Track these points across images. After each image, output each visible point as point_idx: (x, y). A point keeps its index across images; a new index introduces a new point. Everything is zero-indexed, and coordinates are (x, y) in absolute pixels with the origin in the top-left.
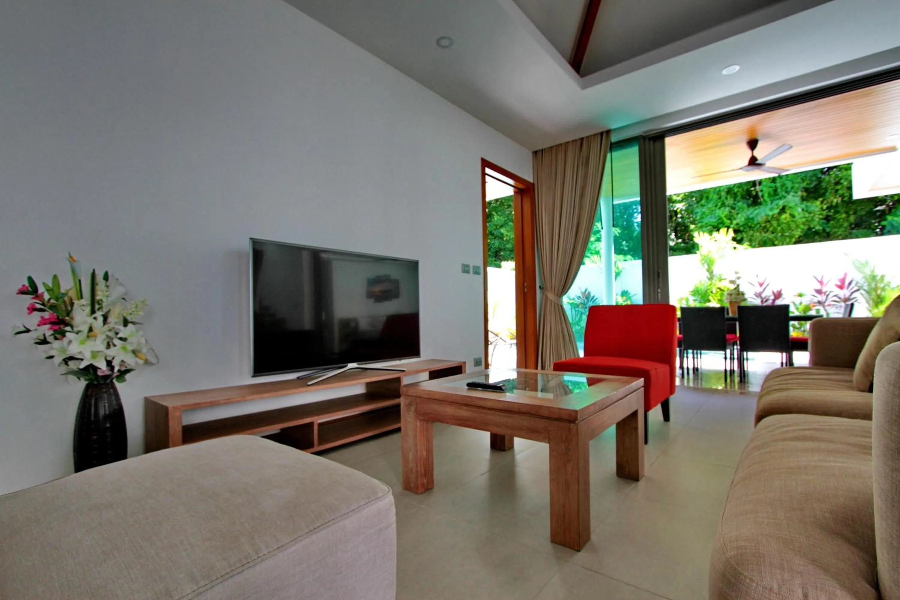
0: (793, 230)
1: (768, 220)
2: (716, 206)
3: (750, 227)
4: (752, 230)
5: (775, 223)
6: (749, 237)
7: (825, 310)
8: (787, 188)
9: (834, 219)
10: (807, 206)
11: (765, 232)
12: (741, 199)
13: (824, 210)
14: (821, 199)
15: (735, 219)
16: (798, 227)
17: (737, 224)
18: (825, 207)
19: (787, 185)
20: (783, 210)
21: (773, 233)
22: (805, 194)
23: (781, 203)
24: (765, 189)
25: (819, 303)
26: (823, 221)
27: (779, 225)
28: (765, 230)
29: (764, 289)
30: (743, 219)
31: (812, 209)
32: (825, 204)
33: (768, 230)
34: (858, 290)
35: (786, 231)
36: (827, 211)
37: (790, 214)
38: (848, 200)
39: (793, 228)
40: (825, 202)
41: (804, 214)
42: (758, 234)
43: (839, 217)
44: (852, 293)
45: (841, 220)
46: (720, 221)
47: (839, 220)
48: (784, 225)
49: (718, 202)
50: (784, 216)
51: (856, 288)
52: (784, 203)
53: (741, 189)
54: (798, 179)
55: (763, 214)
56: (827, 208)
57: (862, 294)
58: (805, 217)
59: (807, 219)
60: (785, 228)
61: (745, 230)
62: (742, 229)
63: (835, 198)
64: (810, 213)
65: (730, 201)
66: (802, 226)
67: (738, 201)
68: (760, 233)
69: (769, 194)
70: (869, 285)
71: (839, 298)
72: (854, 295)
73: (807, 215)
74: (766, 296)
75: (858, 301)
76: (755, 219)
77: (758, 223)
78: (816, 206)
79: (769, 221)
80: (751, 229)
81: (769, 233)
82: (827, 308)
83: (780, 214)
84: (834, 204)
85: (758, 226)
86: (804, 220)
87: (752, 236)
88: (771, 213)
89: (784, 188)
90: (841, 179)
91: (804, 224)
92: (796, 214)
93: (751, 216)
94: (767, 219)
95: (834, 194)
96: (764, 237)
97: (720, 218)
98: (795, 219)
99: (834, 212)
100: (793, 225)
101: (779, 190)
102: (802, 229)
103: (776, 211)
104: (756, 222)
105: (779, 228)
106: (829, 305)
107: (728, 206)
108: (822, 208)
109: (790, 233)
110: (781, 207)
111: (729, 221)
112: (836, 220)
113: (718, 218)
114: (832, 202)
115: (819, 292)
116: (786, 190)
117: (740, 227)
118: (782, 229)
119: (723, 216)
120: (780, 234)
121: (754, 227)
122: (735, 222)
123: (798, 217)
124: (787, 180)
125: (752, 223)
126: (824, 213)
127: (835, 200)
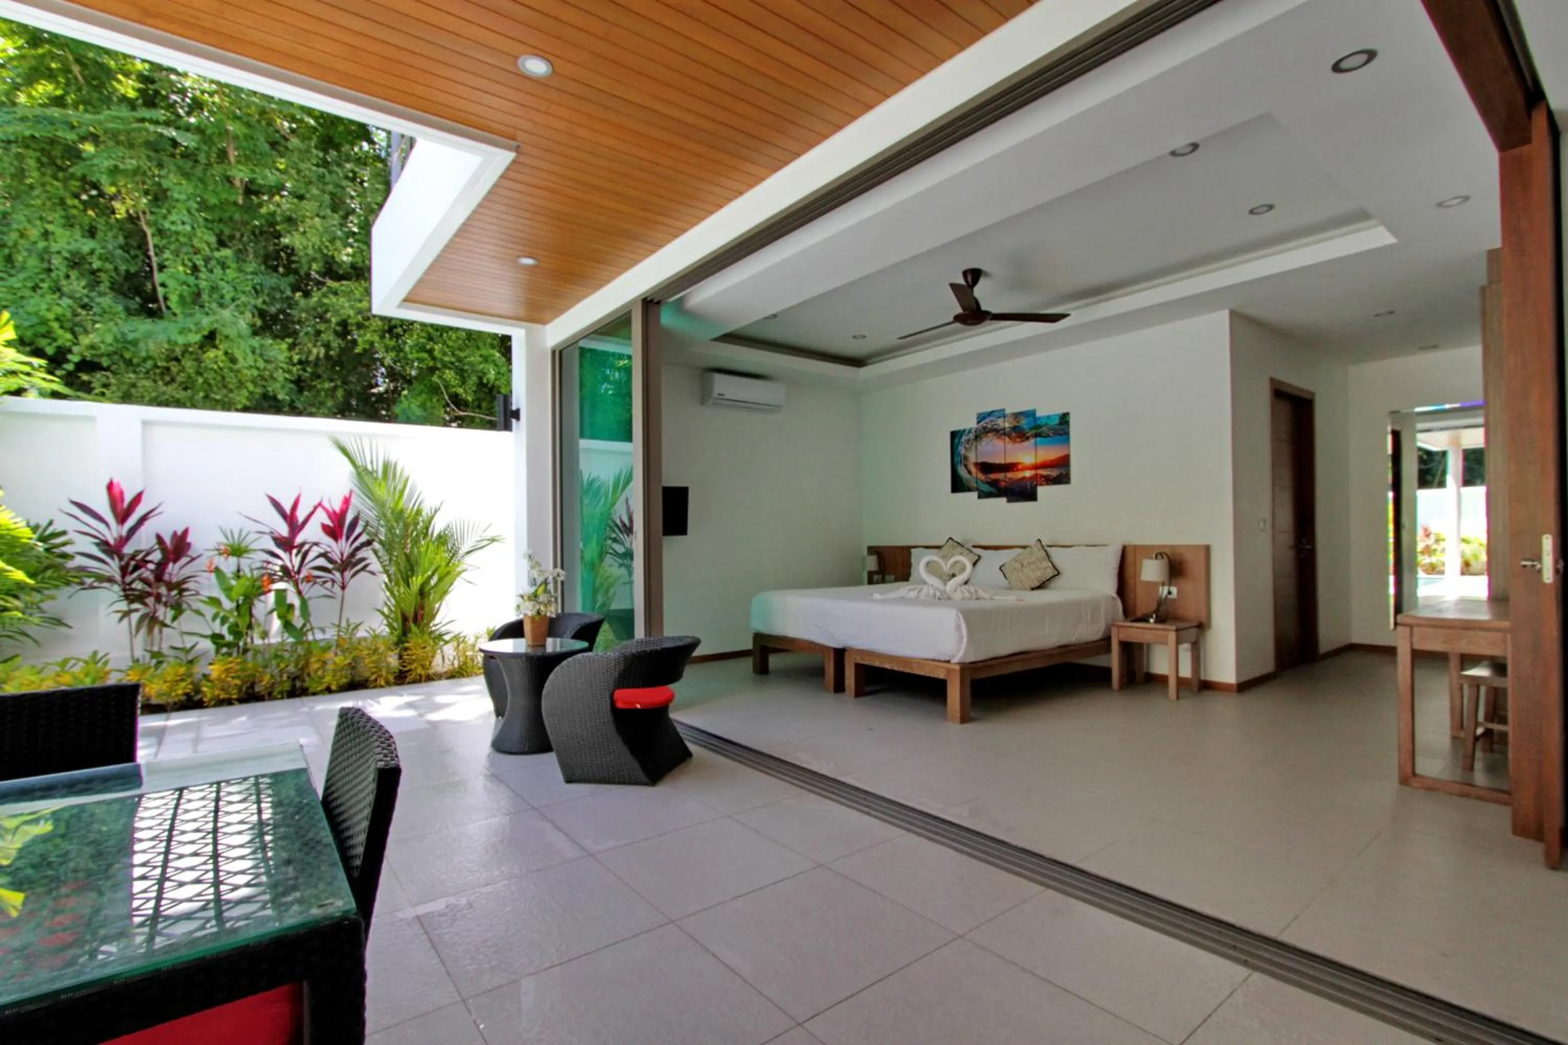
0: (231, 391)
1: (173, 356)
2: (35, 288)
3: (129, 363)
4: (135, 372)
5: (188, 364)
6: (124, 388)
7: (299, 593)
8: (222, 297)
9: (311, 388)
10: (262, 346)
11: (167, 384)
12: (108, 290)
13: (294, 365)
14: (290, 340)
15: (86, 332)
16: (241, 384)
17: (92, 347)
18: (296, 358)
19: (224, 292)
20: (211, 338)
21: (186, 389)
22: (259, 323)
23: (206, 323)
24: (172, 284)
25: (287, 573)
26: (292, 386)
27: (199, 373)
28: (168, 378)
29: (133, 531)
30: (109, 339)
31: (272, 354)
32: (297, 354)
33: (173, 380)
34: (369, 543)
35: (215, 389)
36: (299, 367)
37: (226, 353)
38: (336, 358)
39: (230, 386)
40: (297, 350)
41: (255, 361)
42: (148, 383)
43: (319, 386)
44: (358, 549)
45: (323, 393)
46: (43, 330)
47: (318, 392)
48: (210, 375)
49: (43, 281)
50: (212, 354)
51: (364, 538)
52: (212, 323)
53: (109, 266)
54: (247, 286)
55: (162, 337)
56: (300, 362)
57: (375, 552)
58: (258, 369)
59: (262, 373)
60: (212, 382)
61: (114, 367)
62: (105, 362)
63: (315, 346)
64: (267, 361)
65: (77, 285)
66: (251, 387)
67: (101, 294)
68: (155, 381)
69: (181, 297)
70: (390, 529)
71: (330, 560)
72: (360, 555)
73: (261, 364)
74: (138, 552)
75: (368, 568)
76: (142, 345)
77: (149, 358)
78: (279, 350)
79: (177, 359)
80: (131, 368)
81: (175, 385)
82: (304, 587)
83: (202, 346)
84: (312, 358)
85: (149, 364)
86: (255, 373)
87: (134, 385)
88: (181, 340)
89: (215, 296)
90: (327, 311)
91: (254, 382)
92: (238, 355)
93: (131, 336)
94: (173, 351)
95: (313, 338)
96: (164, 393)
97: (44, 322)
98: (236, 367)
99: (312, 374)
100: (232, 380)
101: (205, 297)
102: (251, 393)
103: (196, 338)
104: (143, 354)
105: (200, 380)
106: (308, 579)
107: (70, 297)
108: (291, 358)
109: (226, 396)
110: (206, 333)
111: (69, 336)
112: (314, 392)
113: (34, 320)
114: (310, 352)
115: (286, 544)
116: (222, 301)
117: (102, 355)
118: (206, 381)
119: (51, 316)
120: (201, 394)
121: (138, 365)
122: (85, 340)
123: (241, 363)
124: (222, 280)
125: (135, 354)
126: (294, 369)
127: (315, 351)
